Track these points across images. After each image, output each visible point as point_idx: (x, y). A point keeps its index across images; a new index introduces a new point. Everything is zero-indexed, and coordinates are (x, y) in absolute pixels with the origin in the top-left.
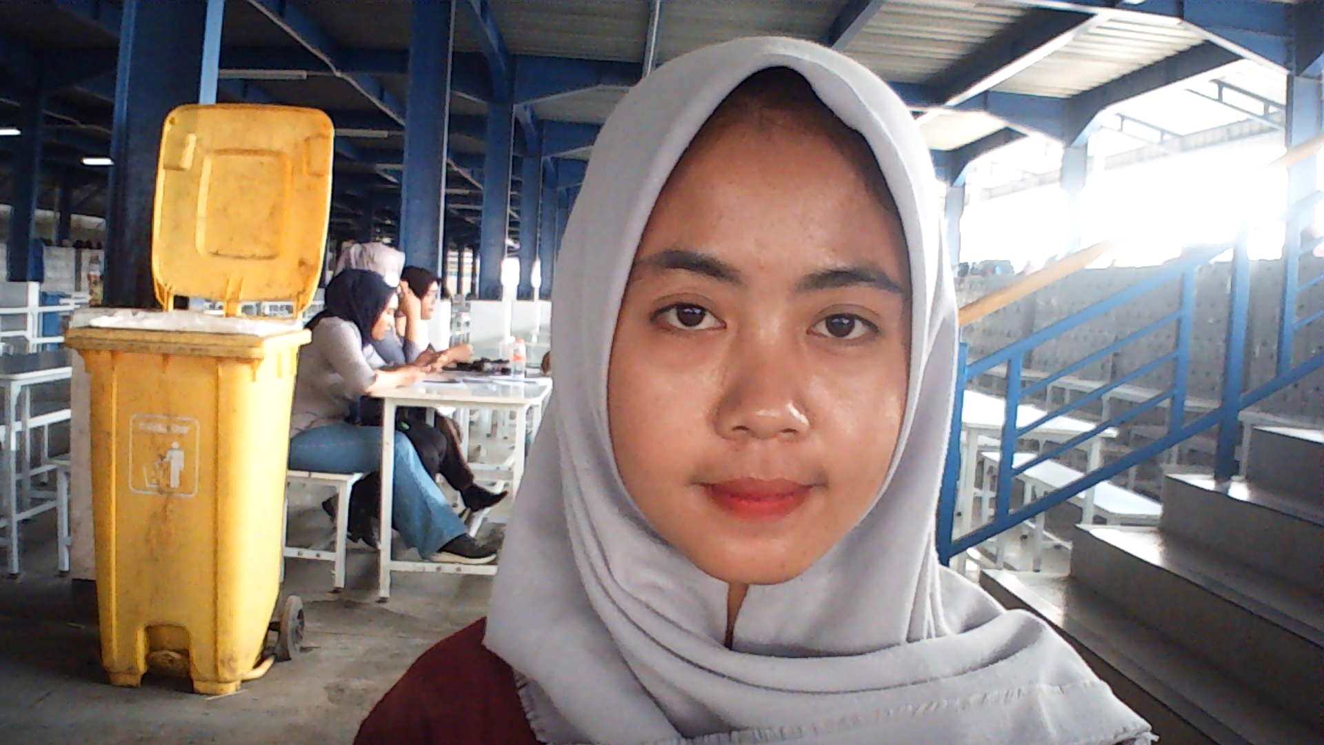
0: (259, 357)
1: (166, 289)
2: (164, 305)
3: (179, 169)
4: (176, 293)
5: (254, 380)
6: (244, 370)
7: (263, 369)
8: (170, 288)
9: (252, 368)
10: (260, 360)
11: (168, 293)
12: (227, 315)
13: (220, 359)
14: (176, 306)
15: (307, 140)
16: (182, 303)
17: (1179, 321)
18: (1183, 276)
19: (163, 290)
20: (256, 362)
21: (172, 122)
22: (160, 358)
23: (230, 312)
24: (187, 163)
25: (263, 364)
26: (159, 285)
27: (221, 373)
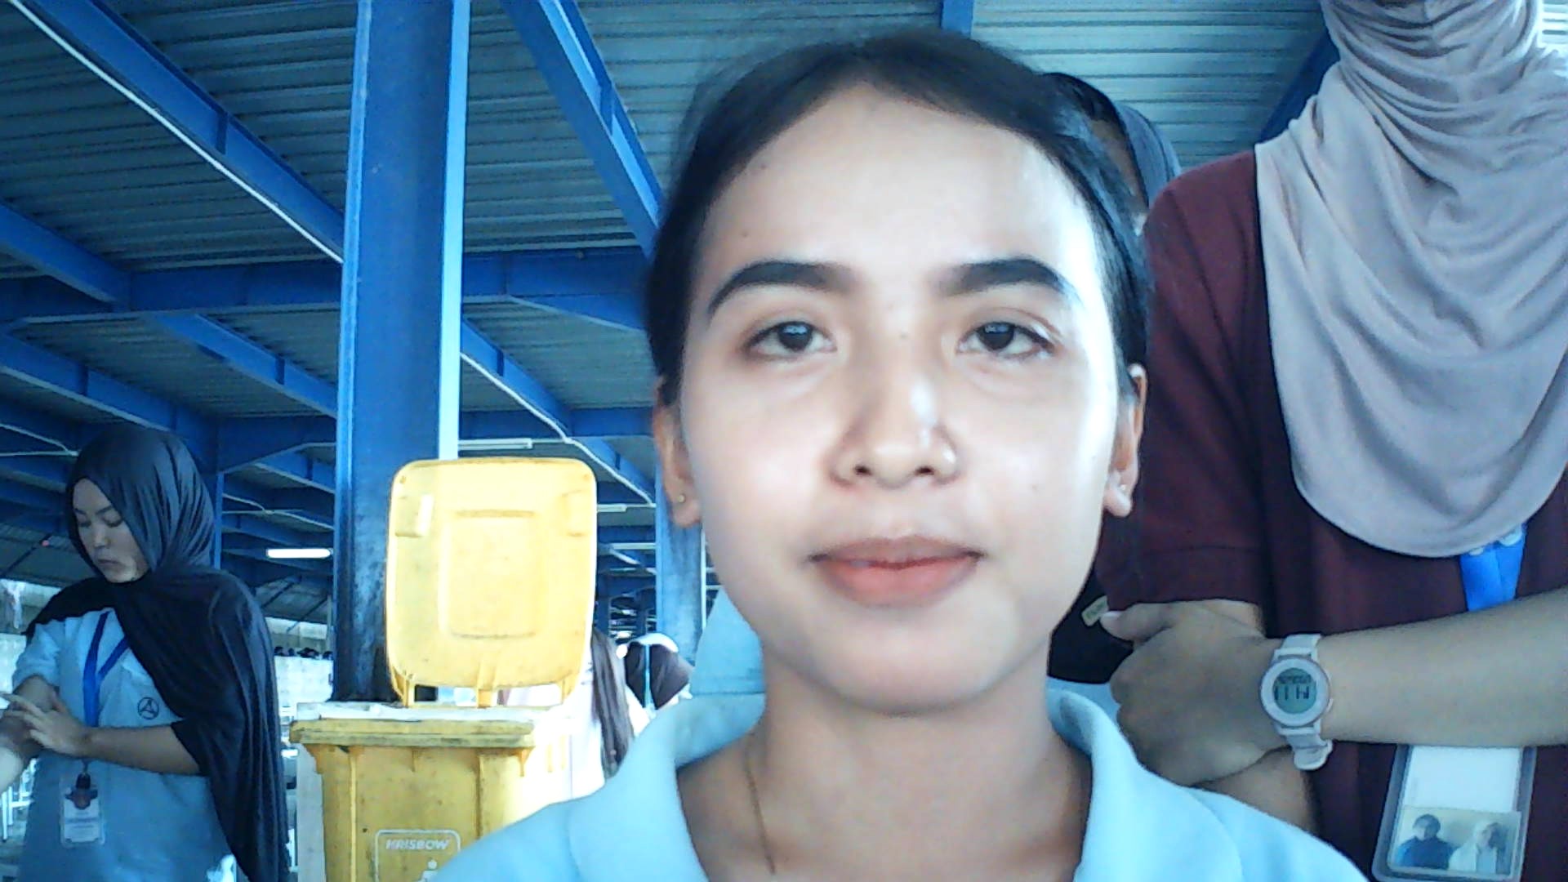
0: (529, 745)
1: (406, 678)
2: (403, 697)
3: (414, 536)
4: (418, 683)
5: (522, 775)
6: (512, 762)
7: (533, 760)
8: (411, 676)
9: (520, 760)
10: (530, 749)
11: (408, 683)
12: (481, 707)
13: (479, 751)
14: (416, 700)
15: (565, 495)
16: (427, 694)
19: (403, 679)
20: (524, 753)
21: (402, 481)
22: (408, 753)
23: (483, 703)
24: (422, 528)
25: (533, 753)
26: (397, 675)
27: (482, 766)
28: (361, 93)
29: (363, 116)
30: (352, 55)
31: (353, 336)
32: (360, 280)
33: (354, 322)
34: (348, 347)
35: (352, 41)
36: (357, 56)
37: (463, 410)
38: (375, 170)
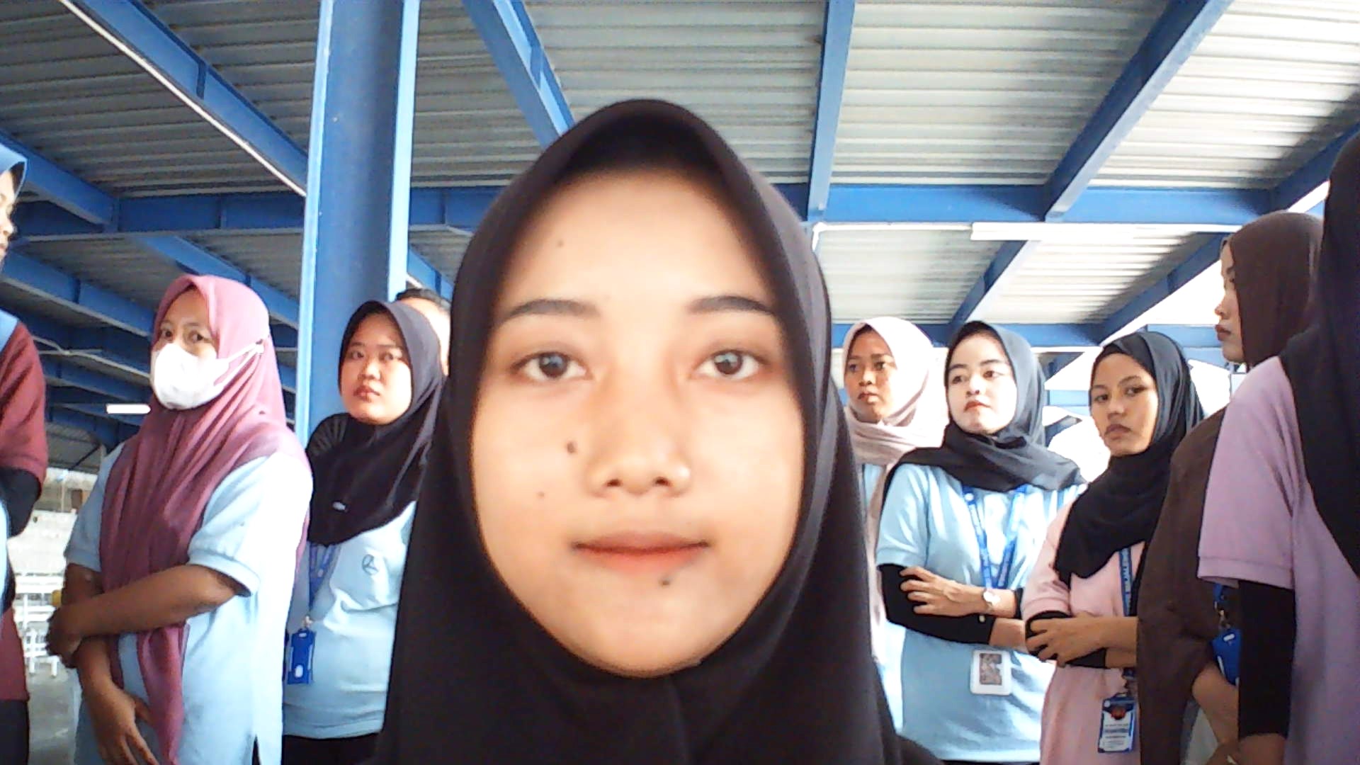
28: (324, 49)
29: (326, 68)
31: (314, 261)
32: (321, 214)
34: (309, 271)
36: (322, 20)
38: (335, 119)
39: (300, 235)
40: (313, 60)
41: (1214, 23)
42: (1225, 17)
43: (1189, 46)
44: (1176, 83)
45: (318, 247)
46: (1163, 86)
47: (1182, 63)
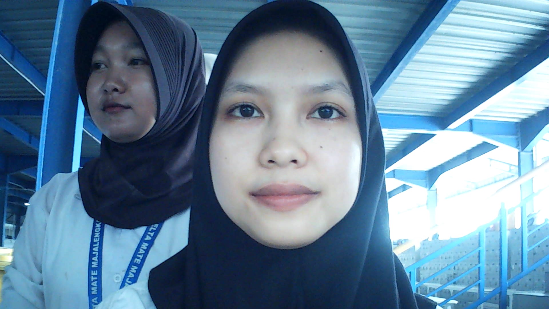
17: (479, 252)
18: (480, 233)
28: (55, 43)
29: (55, 51)
30: (54, 29)
31: (46, 128)
32: (49, 109)
33: (46, 123)
34: (44, 131)
35: (54, 24)
36: (55, 30)
37: (82, 156)
38: (58, 70)
39: (41, 119)
40: (51, 47)
41: (420, 49)
42: (424, 46)
43: (410, 58)
44: (404, 73)
45: (48, 122)
46: (400, 73)
47: (407, 64)
